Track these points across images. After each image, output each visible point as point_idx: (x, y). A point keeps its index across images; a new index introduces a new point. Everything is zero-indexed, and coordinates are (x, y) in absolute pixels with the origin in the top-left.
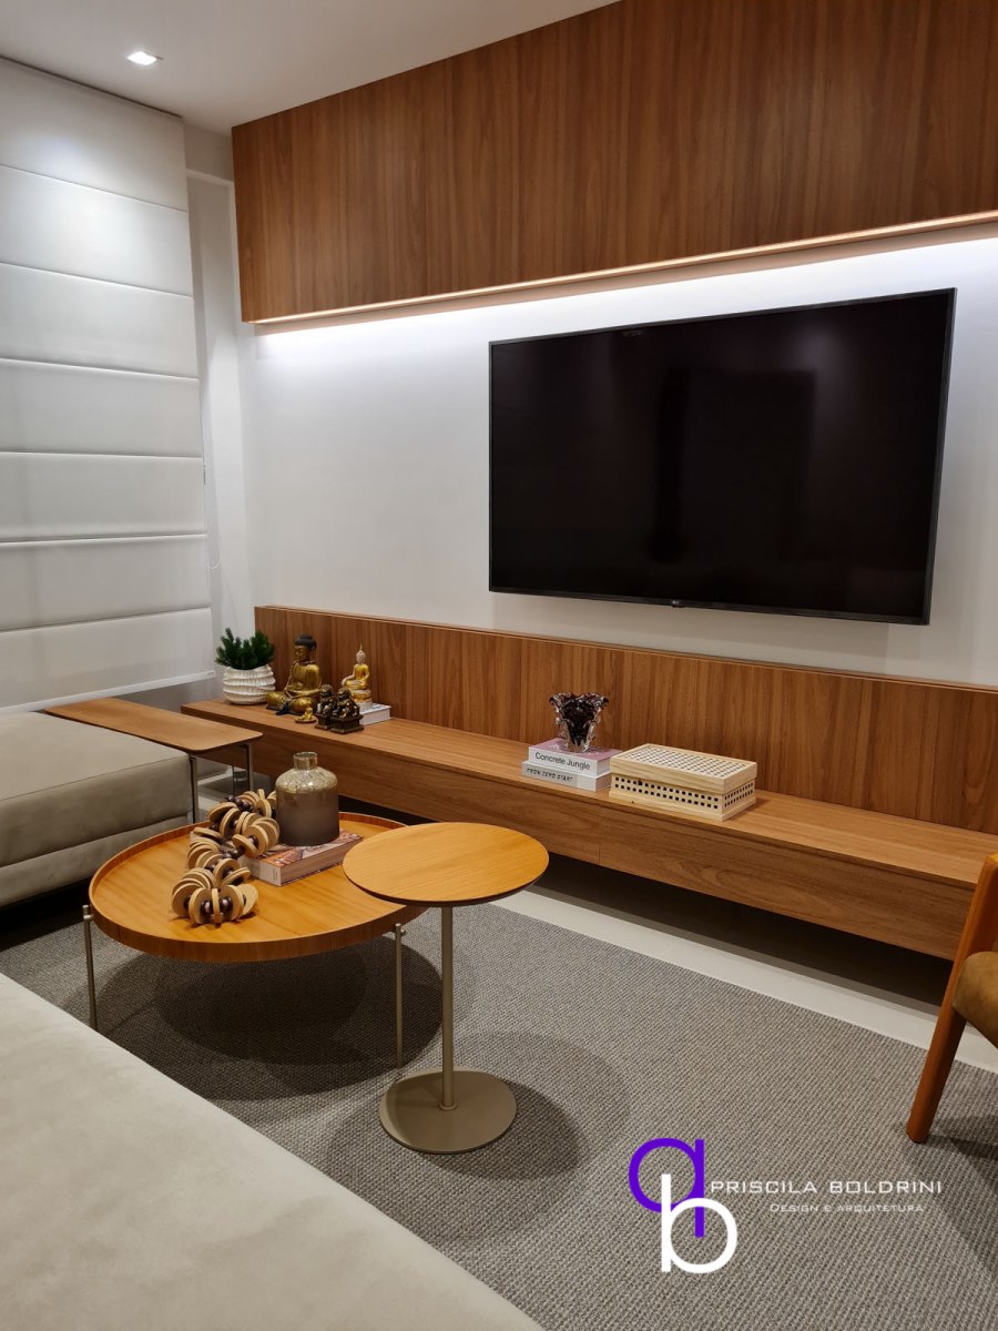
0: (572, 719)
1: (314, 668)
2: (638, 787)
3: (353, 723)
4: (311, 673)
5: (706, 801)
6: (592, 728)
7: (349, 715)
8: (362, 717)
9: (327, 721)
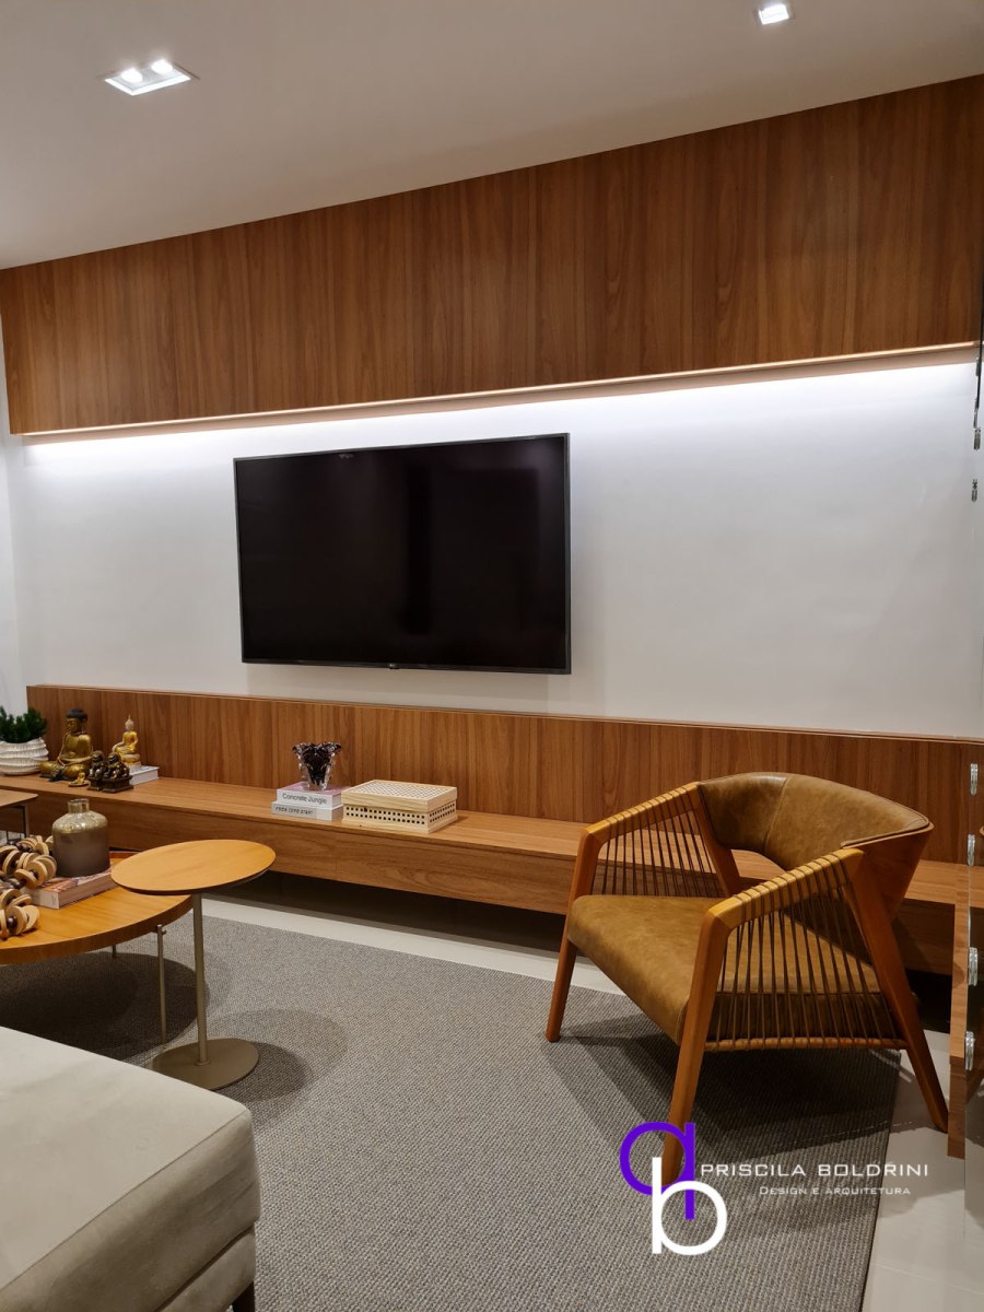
0: (310, 763)
1: (86, 737)
2: (364, 813)
3: (123, 783)
4: (83, 743)
5: (415, 819)
6: (328, 770)
7: (119, 775)
8: (131, 777)
9: (99, 783)
